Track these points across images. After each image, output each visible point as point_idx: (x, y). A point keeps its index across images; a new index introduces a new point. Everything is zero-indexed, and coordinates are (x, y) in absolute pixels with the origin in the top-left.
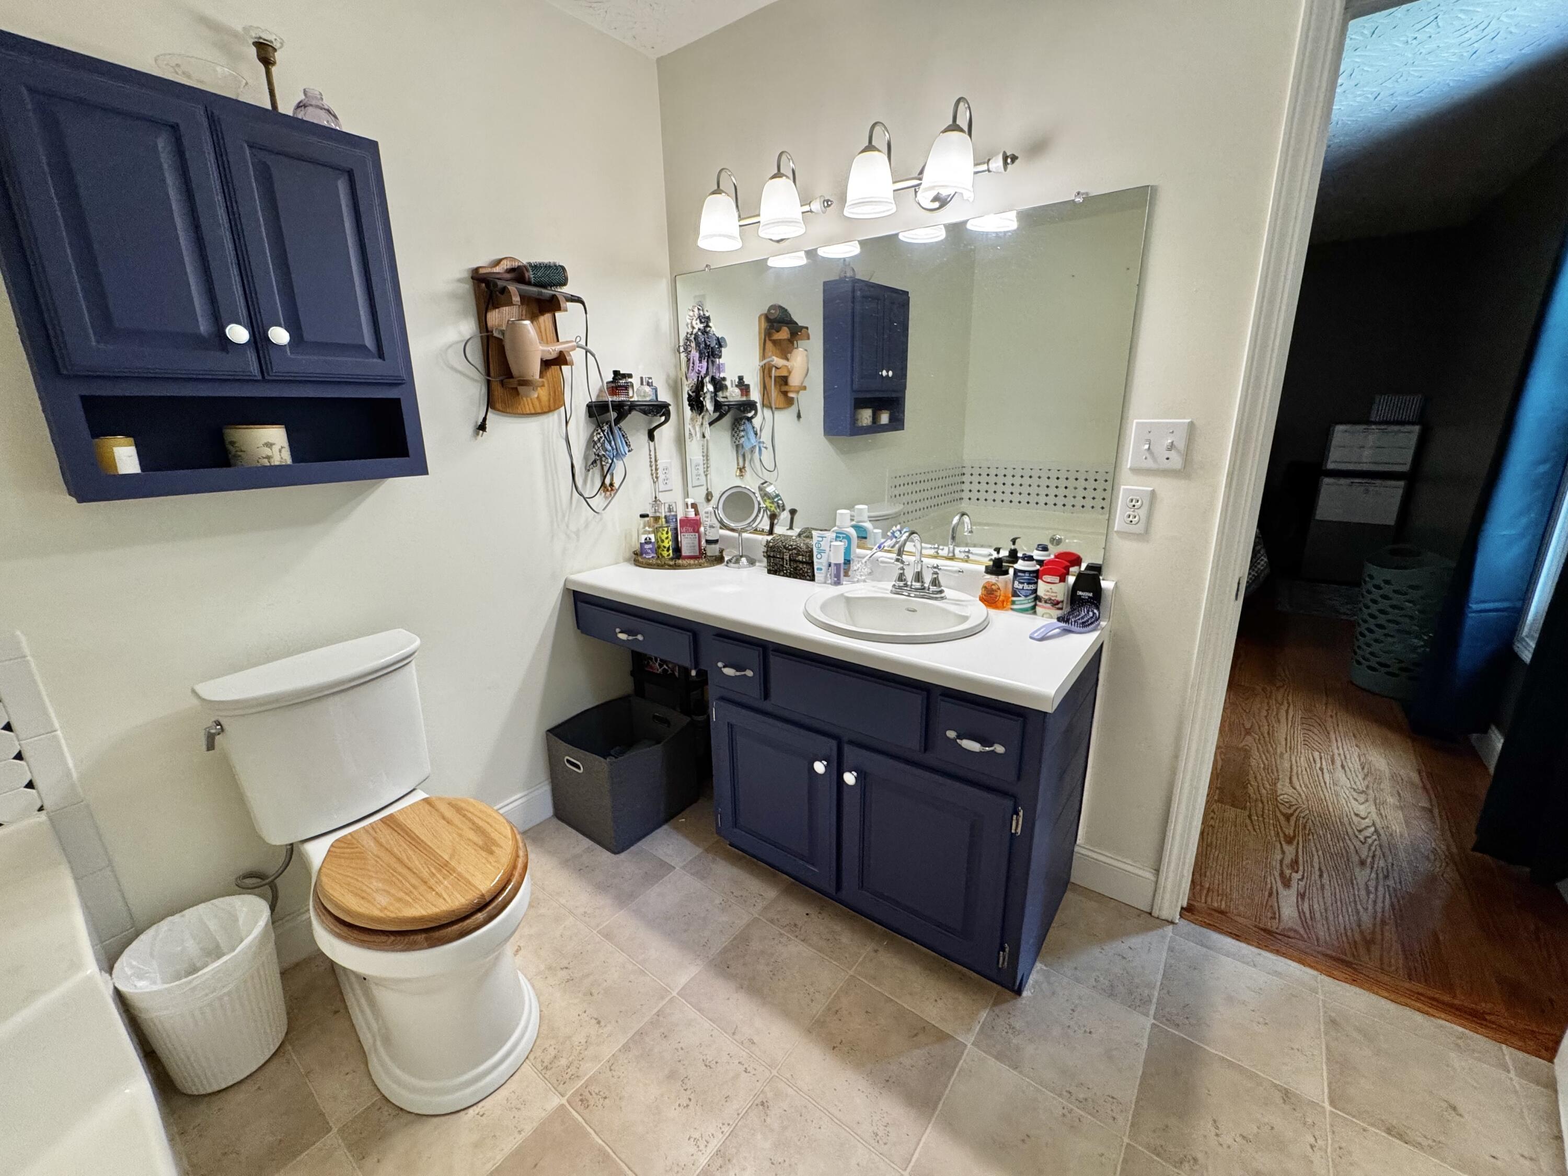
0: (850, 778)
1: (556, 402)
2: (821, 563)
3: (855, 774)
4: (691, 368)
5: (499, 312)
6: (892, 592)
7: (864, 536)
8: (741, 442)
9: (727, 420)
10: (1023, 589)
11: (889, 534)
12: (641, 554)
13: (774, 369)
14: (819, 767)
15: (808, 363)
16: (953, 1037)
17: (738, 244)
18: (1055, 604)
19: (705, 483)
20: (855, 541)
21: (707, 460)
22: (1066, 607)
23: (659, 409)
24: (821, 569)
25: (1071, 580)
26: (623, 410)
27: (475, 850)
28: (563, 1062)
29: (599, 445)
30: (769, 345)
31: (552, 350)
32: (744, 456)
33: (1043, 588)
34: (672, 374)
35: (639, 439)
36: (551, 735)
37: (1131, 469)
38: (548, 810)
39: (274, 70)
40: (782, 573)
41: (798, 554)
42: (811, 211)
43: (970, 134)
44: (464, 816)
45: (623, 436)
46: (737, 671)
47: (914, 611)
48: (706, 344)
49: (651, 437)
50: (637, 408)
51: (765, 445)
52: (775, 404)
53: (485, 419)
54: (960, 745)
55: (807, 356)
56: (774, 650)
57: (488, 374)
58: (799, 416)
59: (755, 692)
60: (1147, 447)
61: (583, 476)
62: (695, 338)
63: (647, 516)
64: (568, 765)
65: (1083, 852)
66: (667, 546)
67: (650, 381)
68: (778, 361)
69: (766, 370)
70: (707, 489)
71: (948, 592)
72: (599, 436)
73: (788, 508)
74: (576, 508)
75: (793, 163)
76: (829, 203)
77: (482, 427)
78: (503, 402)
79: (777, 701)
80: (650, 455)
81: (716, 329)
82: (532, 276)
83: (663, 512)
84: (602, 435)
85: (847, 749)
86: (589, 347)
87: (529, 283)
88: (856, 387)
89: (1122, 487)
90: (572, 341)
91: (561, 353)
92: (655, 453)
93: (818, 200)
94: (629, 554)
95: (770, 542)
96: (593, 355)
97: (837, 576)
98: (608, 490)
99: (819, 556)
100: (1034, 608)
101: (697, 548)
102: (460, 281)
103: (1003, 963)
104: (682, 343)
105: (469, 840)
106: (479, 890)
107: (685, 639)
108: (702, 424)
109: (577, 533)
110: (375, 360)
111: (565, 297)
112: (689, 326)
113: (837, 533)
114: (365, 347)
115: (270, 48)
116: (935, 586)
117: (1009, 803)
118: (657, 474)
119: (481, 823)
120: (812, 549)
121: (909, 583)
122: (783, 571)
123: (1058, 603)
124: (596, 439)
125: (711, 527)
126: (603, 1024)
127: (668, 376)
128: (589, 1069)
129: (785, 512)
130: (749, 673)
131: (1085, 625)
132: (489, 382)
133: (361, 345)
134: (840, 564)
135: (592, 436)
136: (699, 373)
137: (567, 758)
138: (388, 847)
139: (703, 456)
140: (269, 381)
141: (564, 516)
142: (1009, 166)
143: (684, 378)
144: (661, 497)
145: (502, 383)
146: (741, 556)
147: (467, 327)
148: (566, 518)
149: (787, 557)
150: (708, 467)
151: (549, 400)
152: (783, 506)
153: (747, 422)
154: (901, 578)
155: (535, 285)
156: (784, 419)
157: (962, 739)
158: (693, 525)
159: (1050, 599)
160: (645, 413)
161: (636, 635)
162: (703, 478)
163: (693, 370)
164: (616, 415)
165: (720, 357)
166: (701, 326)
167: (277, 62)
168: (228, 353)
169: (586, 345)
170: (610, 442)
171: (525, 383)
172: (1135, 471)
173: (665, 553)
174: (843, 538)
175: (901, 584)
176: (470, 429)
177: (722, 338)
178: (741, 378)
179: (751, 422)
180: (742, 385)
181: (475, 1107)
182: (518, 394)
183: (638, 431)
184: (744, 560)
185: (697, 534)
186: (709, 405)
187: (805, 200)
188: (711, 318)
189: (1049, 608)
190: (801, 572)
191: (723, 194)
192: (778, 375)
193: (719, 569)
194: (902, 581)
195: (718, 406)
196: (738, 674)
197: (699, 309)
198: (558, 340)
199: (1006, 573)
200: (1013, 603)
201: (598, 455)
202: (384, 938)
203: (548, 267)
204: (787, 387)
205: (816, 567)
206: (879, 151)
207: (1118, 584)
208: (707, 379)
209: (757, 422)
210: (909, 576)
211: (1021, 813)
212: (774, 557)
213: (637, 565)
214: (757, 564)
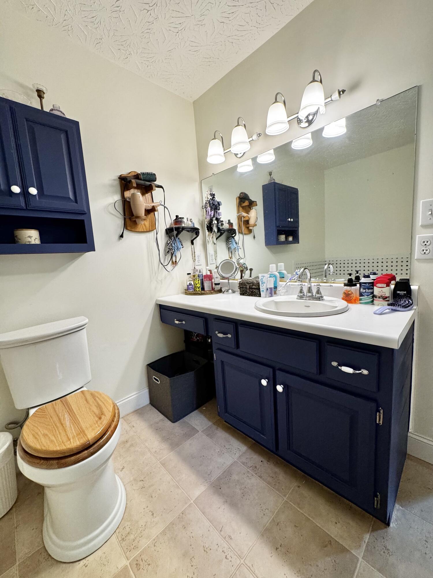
0: (280, 388)
1: (152, 228)
2: (263, 288)
3: (283, 386)
4: (207, 214)
5: (129, 192)
6: (297, 299)
7: (283, 276)
8: (230, 246)
9: (224, 237)
10: (366, 292)
11: (294, 273)
12: (188, 290)
13: (243, 217)
14: (264, 382)
15: (257, 215)
16: (349, 551)
17: (223, 159)
18: (385, 298)
19: (215, 263)
20: (278, 279)
21: (216, 253)
22: (391, 300)
23: (195, 231)
24: (264, 291)
25: (393, 287)
26: (179, 230)
27: (94, 417)
28: (132, 537)
29: (170, 245)
30: (241, 209)
31: (150, 206)
32: (231, 252)
33: (377, 291)
34: (201, 218)
35: (187, 244)
36: (148, 366)
37: (422, 226)
38: (146, 400)
39: (43, 100)
40: (246, 295)
41: (253, 285)
42: (253, 140)
43: (321, 82)
44: (95, 400)
45: (180, 241)
46: (224, 335)
47: (309, 307)
48: (213, 204)
49: (192, 243)
50: (185, 229)
51: (240, 247)
52: (244, 232)
53: (123, 233)
54: (341, 370)
55: (256, 212)
56: (241, 324)
57: (125, 215)
58: (254, 237)
59: (233, 344)
60: (430, 213)
61: (164, 258)
62: (209, 202)
63: (190, 274)
64: (154, 380)
65: (412, 436)
66: (198, 286)
67: (191, 220)
68: (244, 214)
69: (240, 218)
70: (216, 265)
71: (325, 298)
72: (170, 241)
73: (249, 268)
74: (161, 270)
75: (244, 122)
76: (260, 135)
77: (122, 236)
78: (131, 226)
79: (243, 349)
80: (192, 250)
81: (217, 199)
82: (142, 177)
83: (197, 273)
84: (171, 241)
85: (278, 372)
86: (165, 205)
87: (141, 180)
88: (278, 225)
89: (417, 236)
90: (158, 203)
91: (153, 207)
92: (194, 250)
93: (255, 134)
94: (183, 291)
95: (241, 281)
96: (167, 209)
97: (271, 293)
98: (174, 264)
99: (262, 285)
100: (373, 301)
101: (211, 288)
102: (114, 180)
103: (377, 505)
104: (204, 205)
105: (93, 411)
106: (87, 438)
107: (201, 321)
108: (213, 237)
109: (161, 281)
110: (73, 203)
111: (155, 185)
112: (207, 198)
113: (270, 275)
114: (70, 198)
115: (42, 92)
116: (319, 294)
117: (373, 405)
118: (195, 258)
119: (101, 403)
120: (259, 282)
121: (305, 294)
122: (247, 293)
123: (386, 298)
124: (169, 242)
125: (217, 278)
126: (155, 515)
127: (199, 220)
128: (144, 543)
129: (248, 271)
130: (229, 336)
131: (405, 307)
132: (125, 219)
133: (67, 197)
134: (272, 288)
135: (167, 241)
136: (210, 216)
137: (154, 377)
138: (58, 413)
139: (214, 252)
140: (28, 209)
141: (155, 274)
142: (341, 96)
143: (205, 219)
144: (197, 268)
145: (130, 219)
146: (229, 289)
147: (117, 197)
148: (157, 275)
149: (248, 287)
150: (216, 256)
151: (150, 226)
152: (247, 268)
153: (232, 238)
154: (301, 291)
155: (143, 180)
156: (248, 238)
157: (341, 367)
158: (210, 277)
159: (382, 296)
160: (188, 231)
161: (182, 321)
162: (214, 260)
163: (208, 215)
164: (176, 232)
165: (219, 210)
166: (211, 197)
167: (45, 97)
168: (12, 197)
169: (164, 204)
170: (174, 244)
171: (138, 217)
172: (424, 226)
173: (198, 289)
174: (273, 277)
175: (302, 294)
176: (117, 237)
177: (220, 201)
178: (229, 221)
179: (234, 238)
180: (230, 223)
181: (84, 560)
182: (136, 224)
183: (187, 240)
184: (230, 291)
185: (211, 281)
186: (215, 229)
187: (250, 136)
188: (215, 195)
189: (381, 301)
190: (254, 293)
191: (217, 139)
192: (244, 220)
193: (220, 295)
194: (302, 293)
195: (219, 230)
196: (224, 336)
197: (210, 191)
198: (153, 202)
199: (355, 285)
200: (360, 300)
201: (170, 249)
202: (38, 461)
203: (148, 174)
204: (249, 225)
205: (261, 290)
206: (279, 102)
207: (421, 287)
208: (214, 219)
209: (237, 238)
210: (305, 290)
211: (382, 411)
212: (242, 288)
213: (186, 294)
214: (236, 292)
